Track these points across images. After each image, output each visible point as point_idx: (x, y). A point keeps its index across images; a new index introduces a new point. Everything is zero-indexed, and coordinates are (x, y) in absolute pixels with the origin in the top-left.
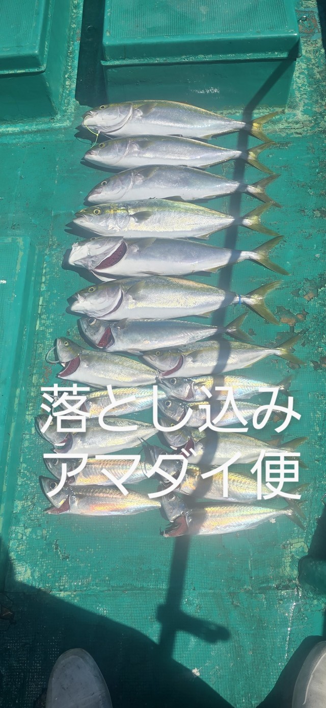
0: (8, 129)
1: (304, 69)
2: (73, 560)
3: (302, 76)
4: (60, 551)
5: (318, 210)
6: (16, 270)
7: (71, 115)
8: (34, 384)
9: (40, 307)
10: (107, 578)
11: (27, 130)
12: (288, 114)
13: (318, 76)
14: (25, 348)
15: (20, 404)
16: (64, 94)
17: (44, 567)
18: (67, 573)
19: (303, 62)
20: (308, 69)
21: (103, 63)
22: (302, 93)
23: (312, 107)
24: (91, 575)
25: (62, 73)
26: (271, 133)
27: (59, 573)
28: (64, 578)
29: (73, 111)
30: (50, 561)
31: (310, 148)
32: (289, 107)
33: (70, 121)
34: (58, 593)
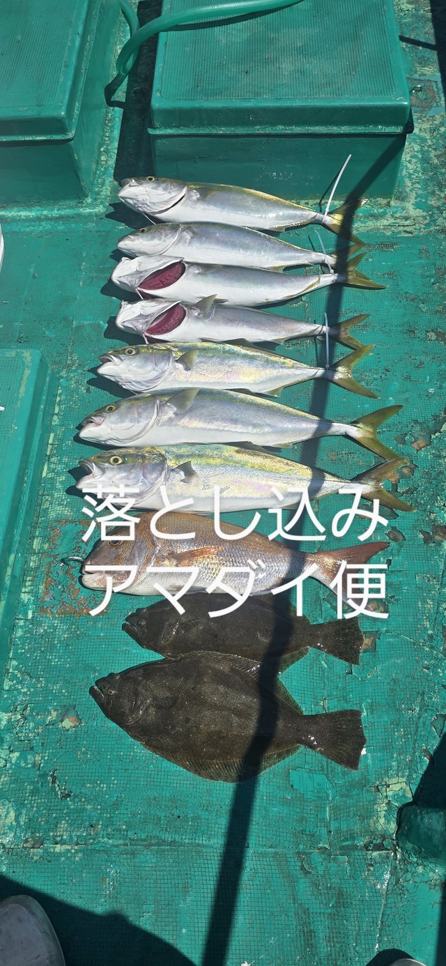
0: (21, 213)
1: (417, 152)
2: (77, 800)
3: (414, 160)
4: (58, 786)
5: (432, 331)
6: (19, 393)
7: (105, 199)
8: (35, 550)
9: (50, 447)
10: (124, 827)
11: (45, 215)
12: (395, 207)
13: (436, 161)
14: (25, 499)
15: (13, 576)
16: (98, 172)
17: (35, 809)
18: (67, 818)
19: (415, 143)
20: (422, 151)
21: (151, 131)
22: (414, 181)
23: (427, 199)
24: (101, 823)
25: (97, 144)
26: (372, 230)
27: (56, 817)
28: (63, 825)
29: (109, 194)
30: (43, 800)
31: (423, 251)
32: (396, 199)
33: (104, 207)
34: (52, 847)
